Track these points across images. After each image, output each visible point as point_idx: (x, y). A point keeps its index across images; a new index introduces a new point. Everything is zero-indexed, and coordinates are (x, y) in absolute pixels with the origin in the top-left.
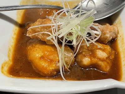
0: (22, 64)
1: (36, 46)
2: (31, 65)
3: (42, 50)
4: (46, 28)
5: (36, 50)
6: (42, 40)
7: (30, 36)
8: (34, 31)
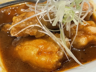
0: (18, 69)
1: (25, 44)
2: (29, 66)
3: (35, 45)
4: (32, 21)
5: (28, 47)
6: (31, 35)
7: (15, 35)
8: (18, 28)
